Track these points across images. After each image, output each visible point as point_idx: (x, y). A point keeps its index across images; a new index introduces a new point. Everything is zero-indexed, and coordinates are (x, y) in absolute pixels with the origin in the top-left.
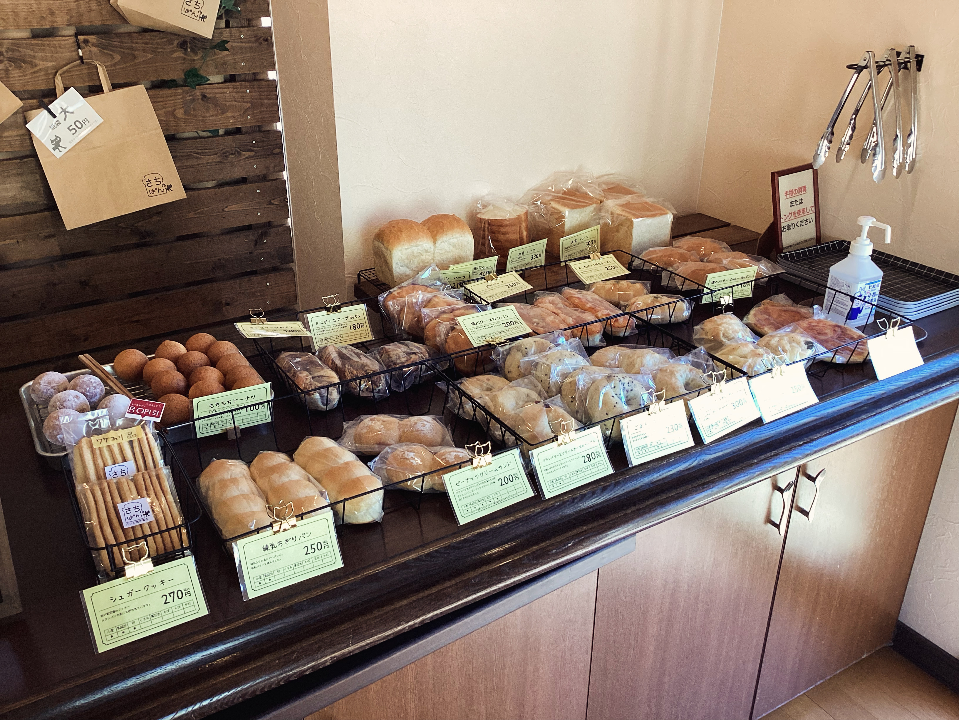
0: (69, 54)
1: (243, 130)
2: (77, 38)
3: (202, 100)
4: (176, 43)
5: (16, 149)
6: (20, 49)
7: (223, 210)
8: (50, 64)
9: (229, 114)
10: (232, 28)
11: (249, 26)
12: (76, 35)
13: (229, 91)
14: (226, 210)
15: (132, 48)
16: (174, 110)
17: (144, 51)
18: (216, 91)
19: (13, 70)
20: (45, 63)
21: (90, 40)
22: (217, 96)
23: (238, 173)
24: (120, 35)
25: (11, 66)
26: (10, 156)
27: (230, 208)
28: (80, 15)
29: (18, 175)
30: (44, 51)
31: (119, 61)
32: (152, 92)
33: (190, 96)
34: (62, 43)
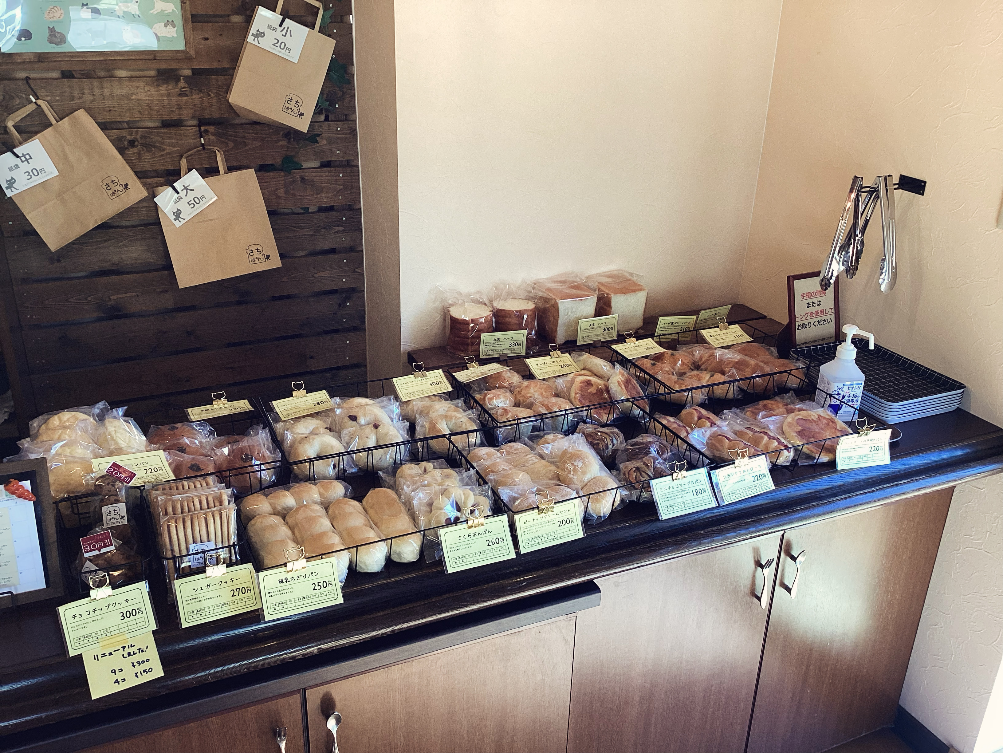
0: (192, 141)
1: (335, 207)
2: (200, 128)
3: (301, 182)
4: (281, 133)
5: (142, 218)
6: (152, 137)
7: (313, 276)
8: (176, 149)
9: (323, 194)
10: (331, 121)
11: (346, 120)
12: (199, 125)
13: (325, 174)
14: (315, 275)
15: (244, 137)
16: (277, 189)
17: (254, 140)
18: (314, 174)
19: (145, 153)
20: (172, 148)
21: (209, 130)
22: (315, 179)
23: (328, 245)
24: (235, 126)
25: (143, 150)
26: (138, 223)
27: (319, 274)
28: (203, 109)
29: (142, 239)
30: (171, 138)
31: (232, 148)
32: (260, 174)
33: (291, 178)
34: (187, 132)
